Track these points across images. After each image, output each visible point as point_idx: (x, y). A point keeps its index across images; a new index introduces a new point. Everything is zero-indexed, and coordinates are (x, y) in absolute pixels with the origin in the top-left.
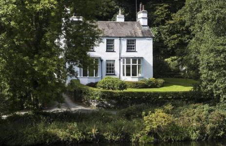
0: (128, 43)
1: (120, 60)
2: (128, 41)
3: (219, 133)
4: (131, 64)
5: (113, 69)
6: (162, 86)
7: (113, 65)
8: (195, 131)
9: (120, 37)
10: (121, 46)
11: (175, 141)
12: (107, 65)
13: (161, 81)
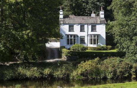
0: (92, 27)
1: (87, 36)
2: (92, 26)
3: (125, 75)
4: (93, 38)
5: (84, 40)
6: (110, 49)
7: (84, 39)
8: (110, 73)
9: (88, 24)
10: (88, 29)
11: (97, 79)
12: (81, 39)
13: (109, 47)
